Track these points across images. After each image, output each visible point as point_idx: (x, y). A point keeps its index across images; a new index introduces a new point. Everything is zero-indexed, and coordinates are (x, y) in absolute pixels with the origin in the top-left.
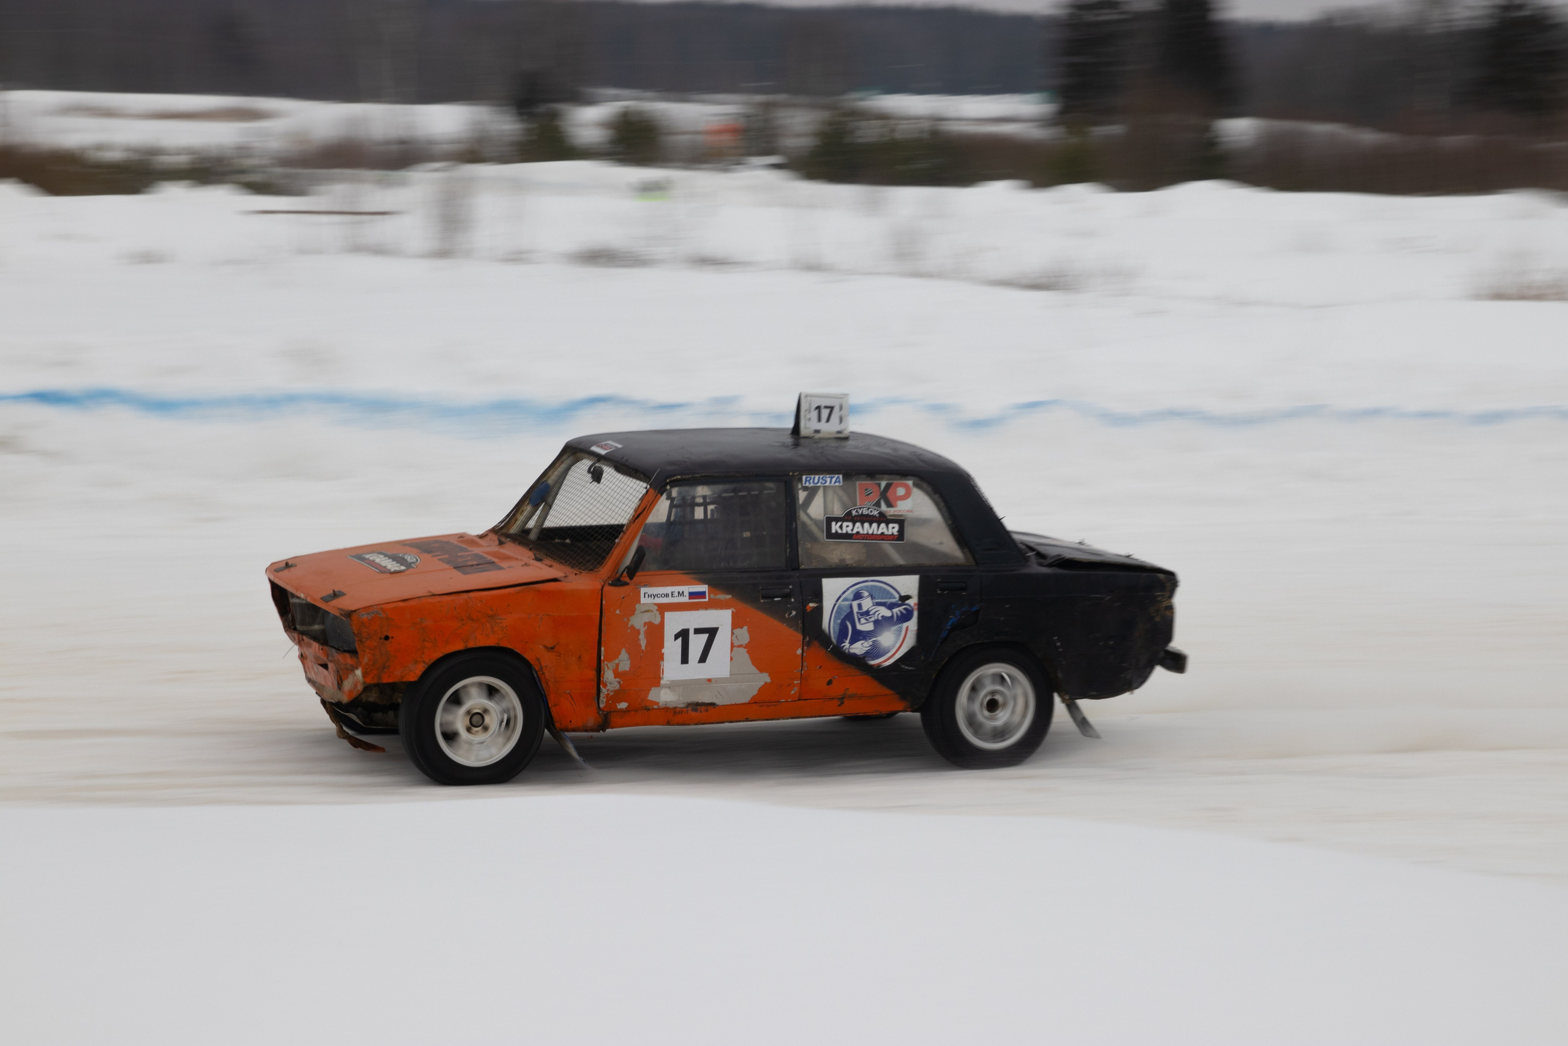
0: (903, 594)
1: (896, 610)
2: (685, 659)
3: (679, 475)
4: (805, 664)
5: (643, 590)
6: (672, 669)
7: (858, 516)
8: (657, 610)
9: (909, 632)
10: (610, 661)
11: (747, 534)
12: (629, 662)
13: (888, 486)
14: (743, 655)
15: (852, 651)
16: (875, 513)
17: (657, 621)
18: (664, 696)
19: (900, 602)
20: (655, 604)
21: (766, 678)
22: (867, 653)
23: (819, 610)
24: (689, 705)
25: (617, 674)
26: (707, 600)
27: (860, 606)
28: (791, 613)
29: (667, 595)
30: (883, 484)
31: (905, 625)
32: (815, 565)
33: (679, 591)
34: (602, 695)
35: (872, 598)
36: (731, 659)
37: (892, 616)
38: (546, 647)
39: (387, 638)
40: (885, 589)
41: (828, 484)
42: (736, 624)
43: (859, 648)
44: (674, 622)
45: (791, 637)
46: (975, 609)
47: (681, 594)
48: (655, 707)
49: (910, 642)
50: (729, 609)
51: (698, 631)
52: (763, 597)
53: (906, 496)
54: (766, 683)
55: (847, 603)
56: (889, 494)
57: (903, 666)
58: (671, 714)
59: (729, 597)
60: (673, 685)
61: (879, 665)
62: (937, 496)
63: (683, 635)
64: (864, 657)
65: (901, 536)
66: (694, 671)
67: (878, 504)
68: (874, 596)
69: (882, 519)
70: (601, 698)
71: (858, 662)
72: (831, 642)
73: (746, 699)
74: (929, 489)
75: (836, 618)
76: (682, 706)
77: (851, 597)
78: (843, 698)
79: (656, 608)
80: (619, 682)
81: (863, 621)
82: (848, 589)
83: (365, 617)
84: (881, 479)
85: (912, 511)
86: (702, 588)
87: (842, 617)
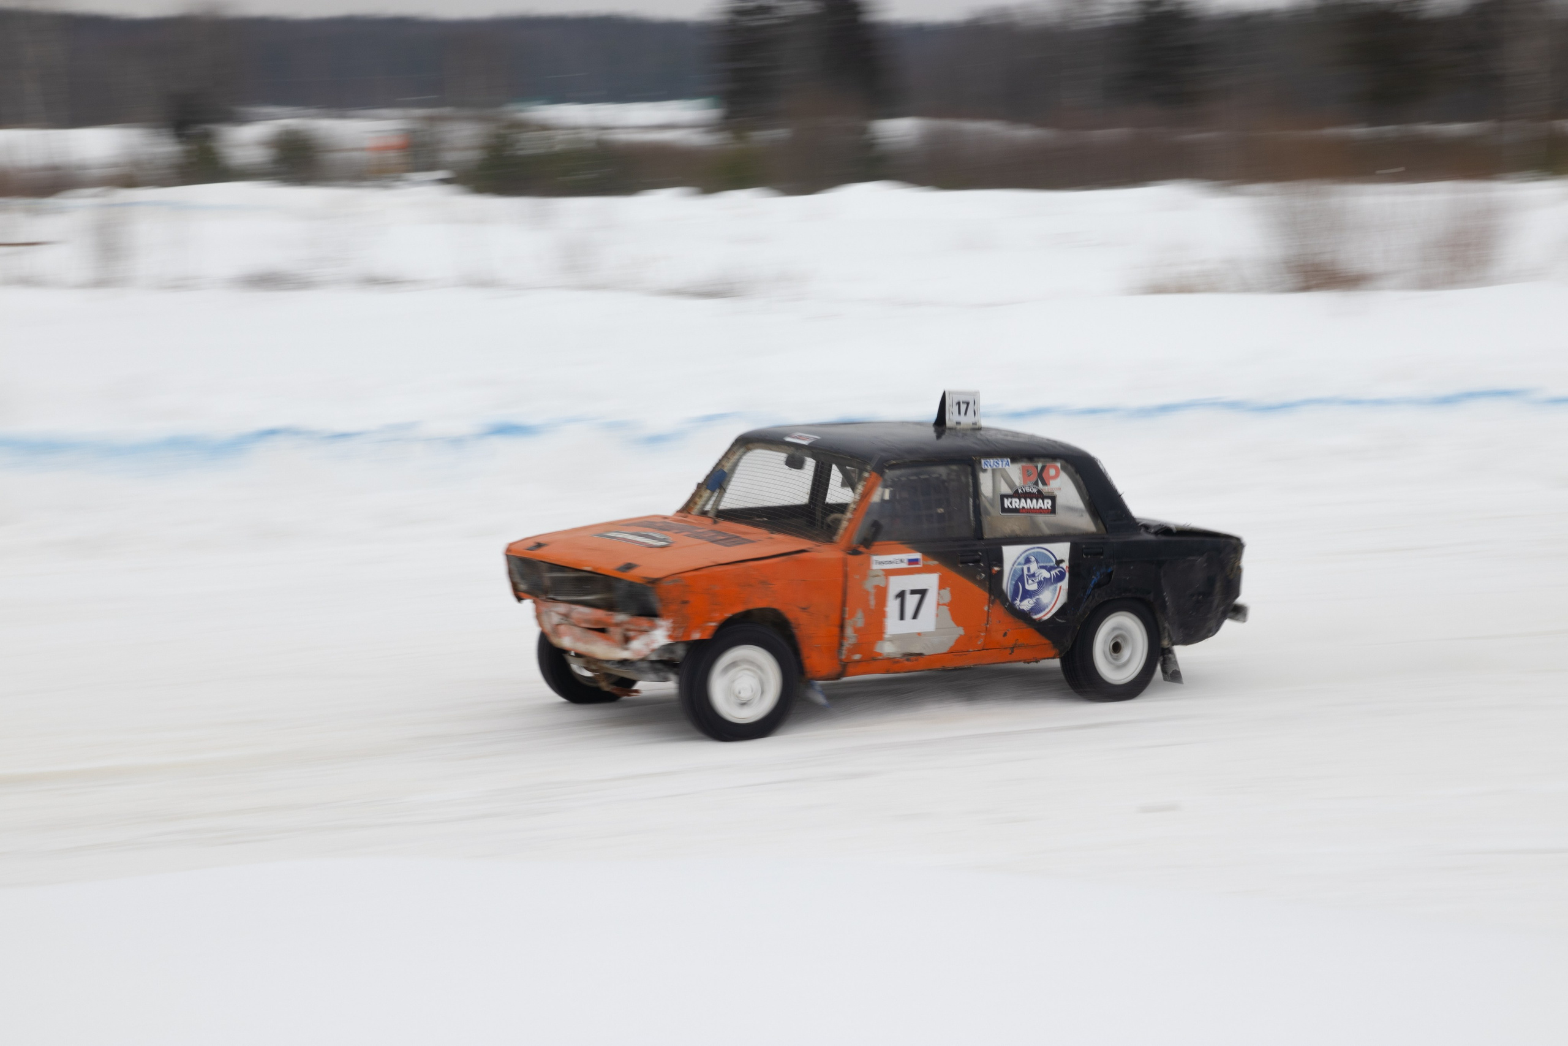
0: (1058, 559)
1: (1053, 572)
2: (902, 617)
3: (893, 459)
4: (990, 619)
5: (875, 558)
6: (893, 625)
7: (1021, 493)
8: (884, 575)
9: (1061, 590)
10: (851, 619)
11: (941, 510)
12: (863, 620)
13: (1043, 468)
14: (946, 611)
15: (1021, 608)
16: (1035, 491)
17: (882, 585)
18: (887, 649)
19: (1056, 566)
20: (882, 570)
21: (960, 631)
22: (1032, 609)
24: (904, 655)
25: (855, 630)
26: (920, 565)
27: (1029, 569)
28: (981, 575)
30: (1040, 466)
31: (1059, 584)
32: (998, 535)
33: (899, 559)
34: (843, 648)
35: (1037, 562)
36: (937, 615)
37: (1050, 578)
38: (801, 608)
39: (685, 602)
40: (1046, 555)
41: (1000, 467)
42: (942, 585)
43: (1026, 605)
44: (896, 584)
45: (982, 594)
46: (1109, 570)
47: (902, 561)
48: (881, 658)
49: (1063, 599)
50: (935, 573)
51: (913, 592)
52: (962, 563)
53: (1057, 476)
54: (961, 635)
55: (1020, 567)
56: (1044, 475)
57: (1057, 620)
58: (891, 663)
59: (936, 563)
60: (895, 639)
61: (1040, 619)
62: (1078, 477)
63: (901, 595)
64: (1030, 613)
65: (1053, 510)
66: (909, 626)
67: (1036, 484)
68: (1038, 560)
69: (1040, 495)
70: (843, 651)
72: (1008, 601)
73: (945, 649)
74: (1072, 470)
75: (1012, 580)
76: (898, 656)
77: (1023, 562)
78: (1014, 647)
79: (883, 573)
80: (856, 637)
81: (1030, 581)
82: (1021, 555)
83: (668, 584)
84: (1038, 462)
85: (1059, 489)
86: (917, 555)
87: (1016, 579)
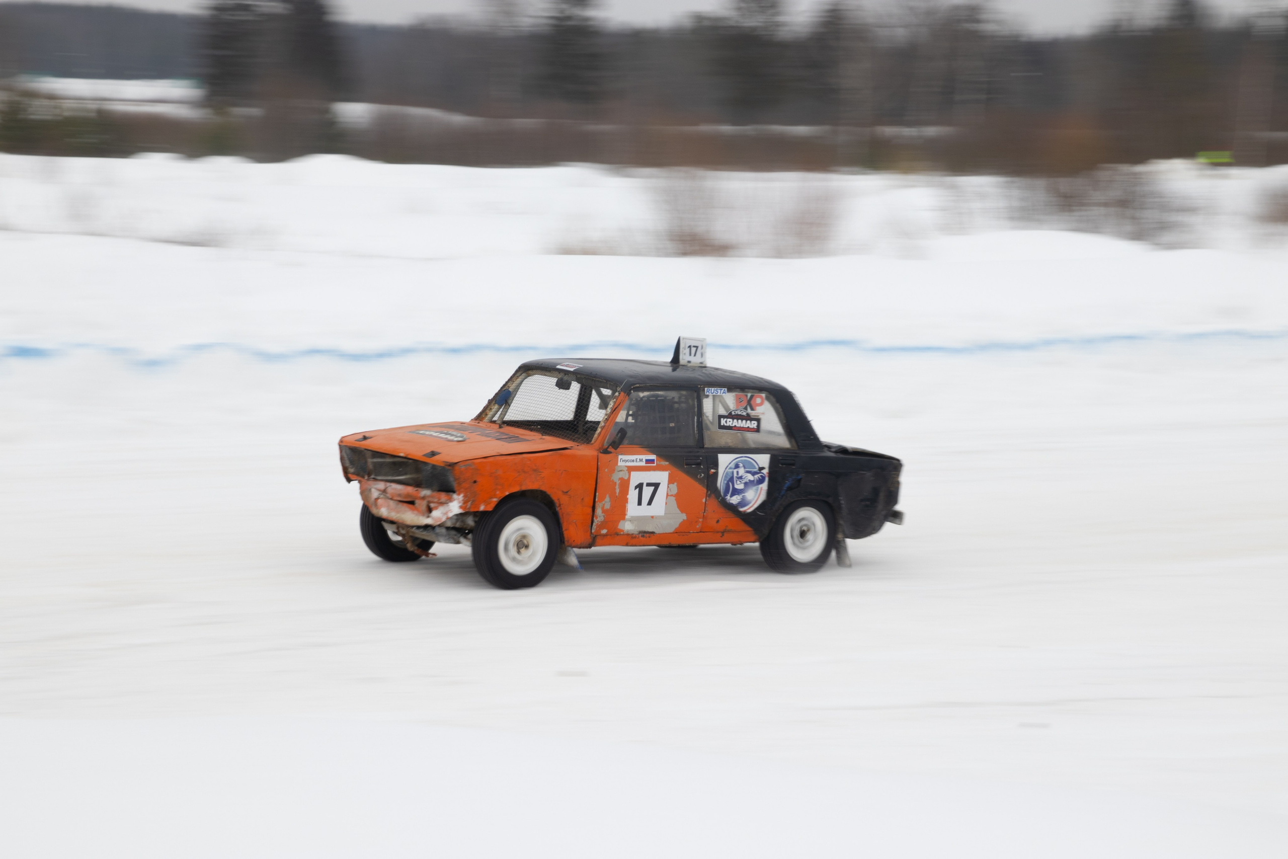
0: (761, 466)
1: (756, 476)
2: (640, 503)
3: (638, 384)
4: (706, 509)
5: (620, 457)
6: (633, 509)
7: (734, 415)
8: (627, 470)
9: (762, 491)
10: (600, 502)
11: (672, 425)
12: (609, 503)
13: (752, 397)
14: (673, 501)
15: (731, 502)
16: (744, 414)
17: (626, 478)
18: (627, 526)
19: (759, 471)
20: (626, 466)
21: (684, 517)
22: (739, 503)
23: (716, 474)
24: (640, 532)
25: (604, 511)
26: (655, 465)
27: (738, 473)
28: (701, 475)
29: (633, 461)
30: (749, 395)
31: (761, 486)
32: (715, 445)
33: (639, 458)
34: (594, 524)
35: (745, 467)
36: (666, 504)
37: (754, 481)
38: (563, 492)
39: (475, 482)
40: (751, 463)
41: (719, 394)
42: (671, 481)
43: (734, 500)
44: (636, 478)
45: (701, 490)
46: (799, 477)
47: (641, 460)
48: (622, 533)
50: (666, 471)
51: (649, 485)
52: (686, 465)
53: (762, 404)
54: (684, 520)
55: (731, 470)
56: (752, 402)
57: (758, 513)
58: (630, 539)
59: (668, 463)
60: (633, 519)
61: (745, 511)
62: (778, 405)
63: (640, 487)
64: (737, 506)
65: (758, 430)
66: (645, 511)
67: (746, 408)
68: (746, 467)
69: (748, 418)
70: (593, 526)
71: (733, 509)
72: (720, 496)
73: (672, 530)
74: (774, 400)
75: (724, 480)
76: (636, 533)
77: (733, 467)
78: (723, 532)
79: (626, 469)
80: (604, 516)
81: (738, 482)
82: (732, 461)
83: (462, 467)
84: (748, 392)
85: (763, 414)
86: (653, 457)
87: (728, 479)
